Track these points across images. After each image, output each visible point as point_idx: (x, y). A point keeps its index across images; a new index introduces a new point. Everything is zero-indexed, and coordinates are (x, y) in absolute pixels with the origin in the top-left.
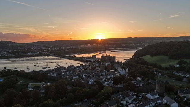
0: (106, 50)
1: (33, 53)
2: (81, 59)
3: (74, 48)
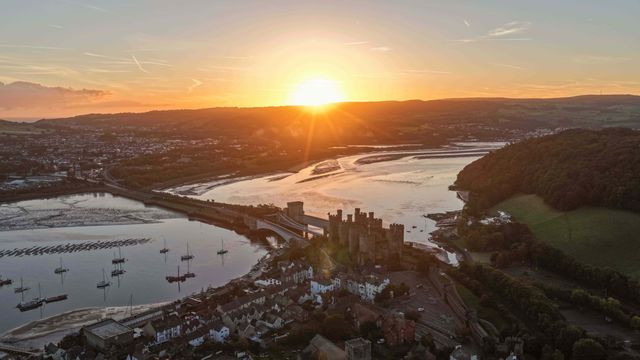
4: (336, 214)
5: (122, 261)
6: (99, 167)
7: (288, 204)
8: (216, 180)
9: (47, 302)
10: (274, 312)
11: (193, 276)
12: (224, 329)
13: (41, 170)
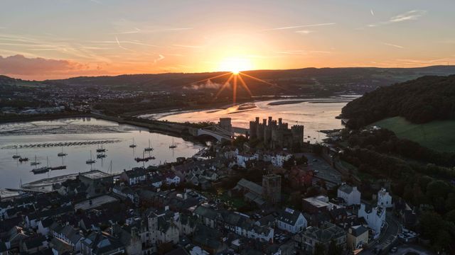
0: (252, 100)
1: (43, 110)
2: (184, 131)
3: (169, 95)
4: (255, 120)
5: (104, 151)
6: (86, 104)
7: (220, 119)
8: (169, 112)
9: (53, 169)
10: (212, 170)
11: (154, 158)
12: (176, 177)
13: (46, 105)
